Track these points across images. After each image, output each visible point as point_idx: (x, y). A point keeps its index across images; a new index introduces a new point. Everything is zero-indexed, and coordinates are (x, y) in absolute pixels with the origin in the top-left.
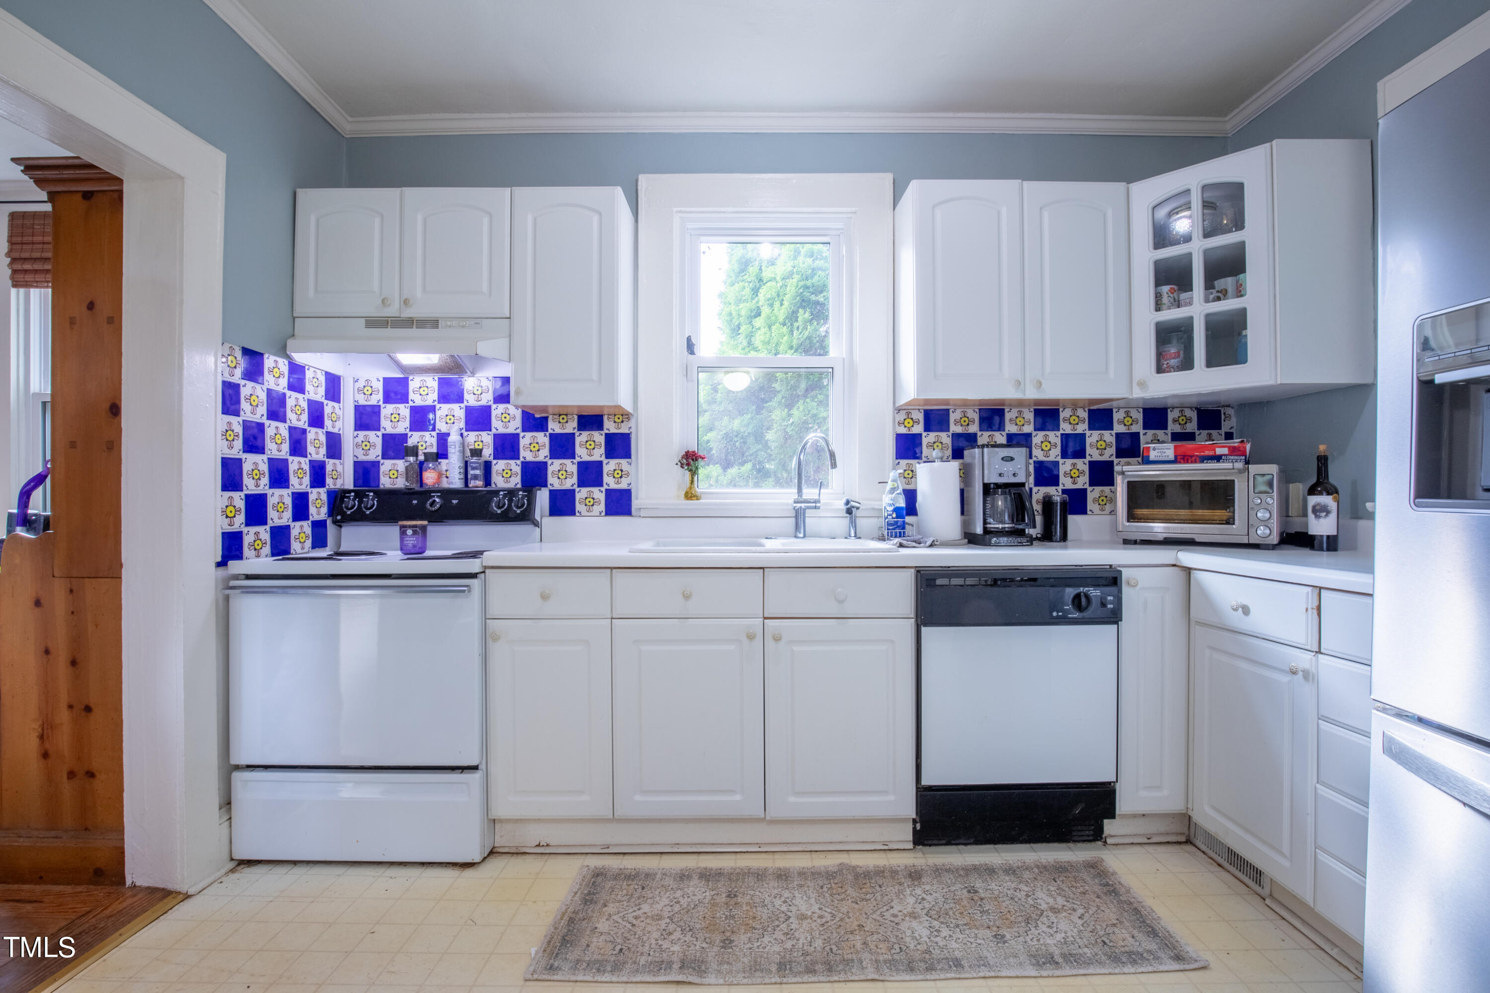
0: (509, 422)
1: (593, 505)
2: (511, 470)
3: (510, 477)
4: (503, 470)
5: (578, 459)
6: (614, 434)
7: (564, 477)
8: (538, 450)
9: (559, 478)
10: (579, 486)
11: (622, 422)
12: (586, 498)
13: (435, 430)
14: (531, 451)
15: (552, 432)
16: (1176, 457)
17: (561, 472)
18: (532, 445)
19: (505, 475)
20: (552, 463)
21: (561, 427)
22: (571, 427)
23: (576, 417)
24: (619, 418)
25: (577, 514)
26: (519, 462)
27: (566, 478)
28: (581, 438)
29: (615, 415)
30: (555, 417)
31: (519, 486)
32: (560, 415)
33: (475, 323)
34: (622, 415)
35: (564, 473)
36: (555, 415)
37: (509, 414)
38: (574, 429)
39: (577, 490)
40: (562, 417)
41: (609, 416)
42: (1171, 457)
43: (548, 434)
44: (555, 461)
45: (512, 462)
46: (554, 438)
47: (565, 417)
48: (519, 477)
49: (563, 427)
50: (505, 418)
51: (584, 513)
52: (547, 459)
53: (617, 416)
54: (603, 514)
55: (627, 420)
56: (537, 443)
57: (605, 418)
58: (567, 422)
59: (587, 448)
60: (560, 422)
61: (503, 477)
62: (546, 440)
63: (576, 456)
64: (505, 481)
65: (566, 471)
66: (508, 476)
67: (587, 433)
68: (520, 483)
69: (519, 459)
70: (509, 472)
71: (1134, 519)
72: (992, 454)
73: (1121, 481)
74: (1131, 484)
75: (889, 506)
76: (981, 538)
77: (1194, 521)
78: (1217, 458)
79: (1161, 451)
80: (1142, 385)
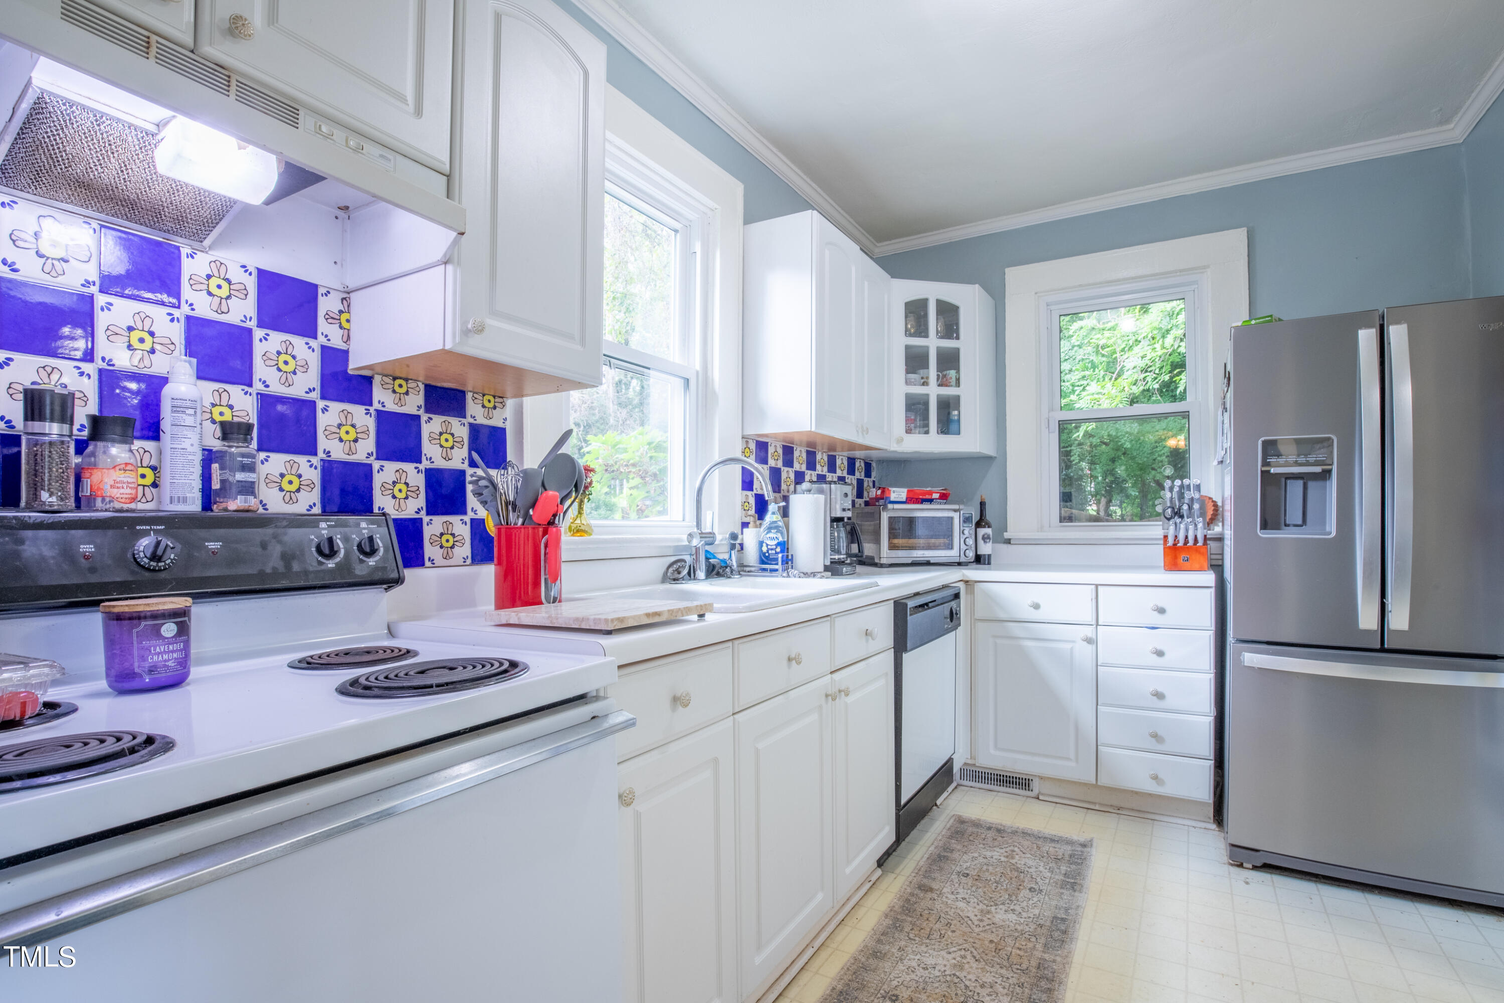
0: (294, 373)
1: (452, 547)
2: (300, 476)
3: (298, 490)
4: (282, 476)
5: (425, 464)
6: (482, 425)
7: (403, 495)
8: (356, 441)
9: (394, 497)
10: (428, 514)
11: (495, 408)
12: (442, 534)
13: (92, 360)
14: (341, 440)
15: (380, 408)
16: (907, 498)
17: (398, 486)
18: (344, 429)
19: (286, 486)
20: (381, 469)
21: (397, 400)
22: (413, 403)
23: (422, 387)
24: (489, 401)
25: (427, 563)
26: (315, 460)
27: (407, 498)
28: (431, 426)
29: (484, 395)
30: (387, 380)
31: (317, 510)
32: (395, 379)
33: (381, 156)
34: (494, 397)
35: (404, 488)
36: (386, 376)
37: (294, 357)
38: (419, 407)
39: (426, 519)
40: (398, 382)
41: (476, 395)
42: (904, 500)
43: (372, 410)
44: (386, 464)
45: (302, 460)
46: (384, 418)
47: (403, 383)
48: (317, 491)
49: (400, 402)
50: (286, 363)
51: (439, 561)
52: (372, 458)
53: (487, 397)
54: (469, 561)
55: (501, 406)
56: (353, 426)
57: (469, 396)
58: (407, 393)
59: (441, 446)
60: (394, 392)
61: (281, 490)
62: (371, 423)
63: (424, 458)
64: (287, 498)
65: (407, 484)
66: (294, 487)
67: (441, 418)
68: (319, 505)
69: (315, 454)
70: (296, 481)
71: (892, 547)
72: (837, 490)
73: (885, 517)
74: (891, 519)
75: (772, 540)
76: (833, 569)
77: (929, 548)
78: (931, 501)
79: (898, 493)
80: (900, 441)
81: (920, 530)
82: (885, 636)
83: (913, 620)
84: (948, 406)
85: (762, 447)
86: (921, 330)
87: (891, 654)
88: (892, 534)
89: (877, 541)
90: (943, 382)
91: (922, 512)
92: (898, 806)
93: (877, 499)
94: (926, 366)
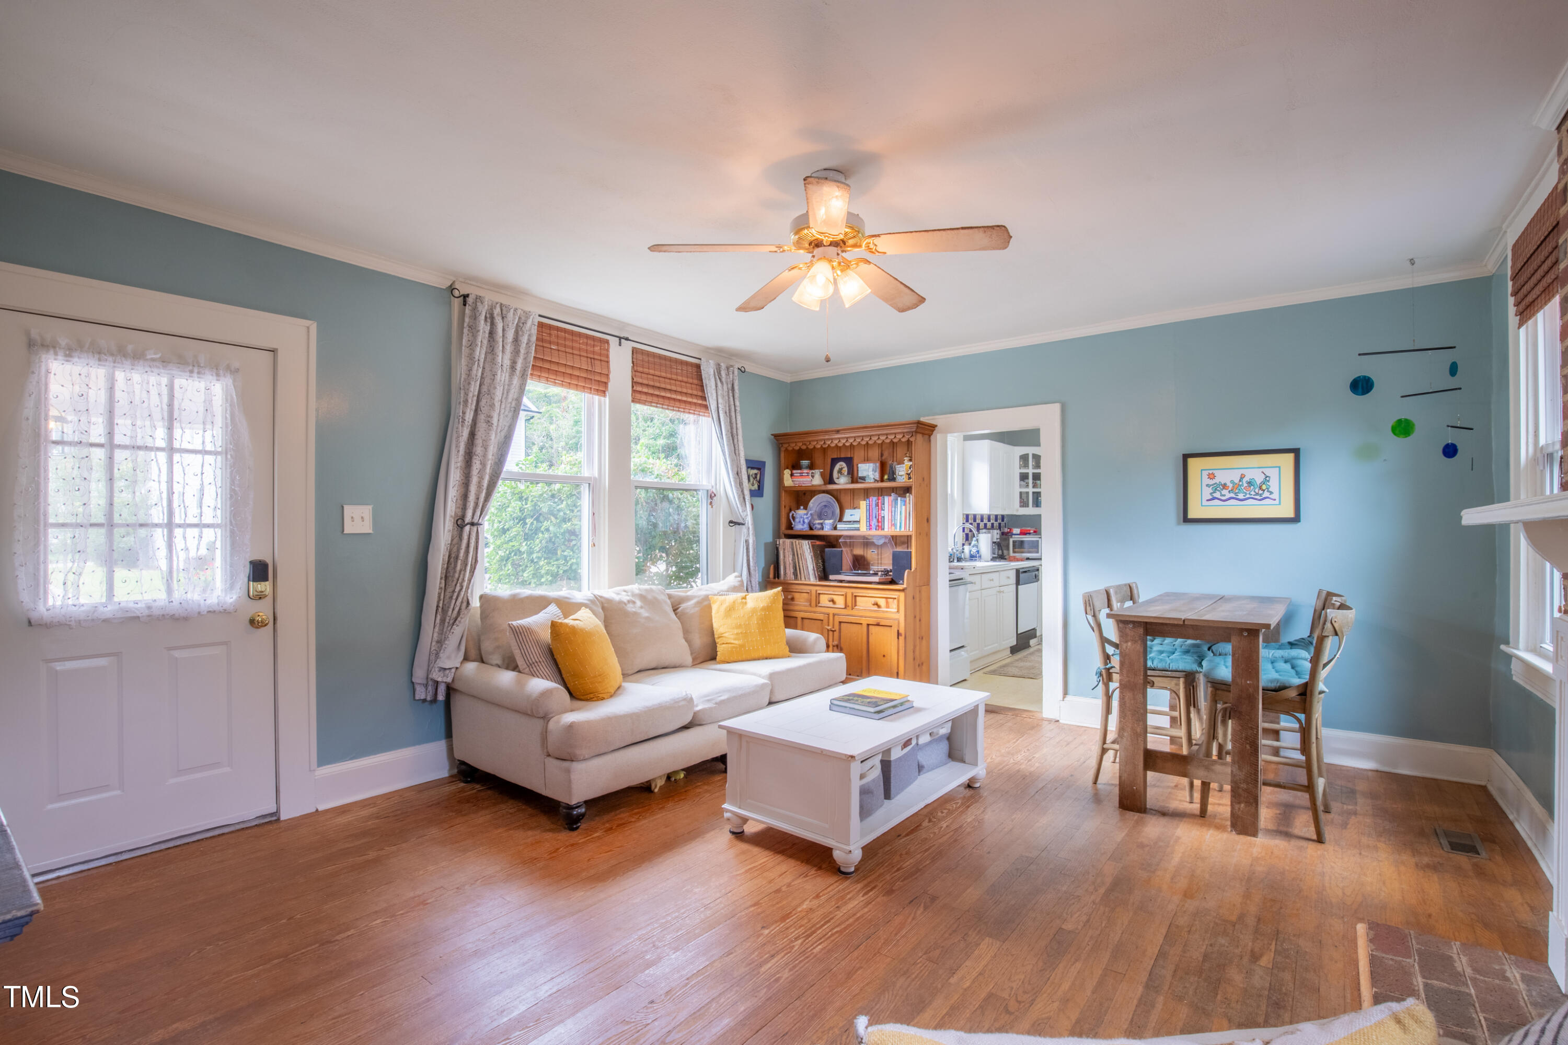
16: (1020, 533)
71: (1014, 552)
72: (995, 532)
73: (1011, 540)
74: (1014, 542)
75: (974, 550)
76: (993, 559)
77: (1029, 552)
78: (1030, 534)
79: (1016, 531)
80: (1017, 510)
81: (1026, 545)
82: (1013, 580)
83: (1022, 576)
84: (1037, 495)
85: (967, 516)
86: (1026, 465)
87: (1015, 586)
88: (1014, 546)
89: (1008, 549)
90: (1035, 486)
91: (1026, 538)
92: (1017, 634)
93: (1008, 533)
94: (1028, 479)
